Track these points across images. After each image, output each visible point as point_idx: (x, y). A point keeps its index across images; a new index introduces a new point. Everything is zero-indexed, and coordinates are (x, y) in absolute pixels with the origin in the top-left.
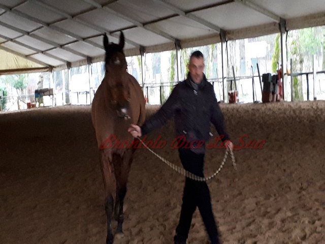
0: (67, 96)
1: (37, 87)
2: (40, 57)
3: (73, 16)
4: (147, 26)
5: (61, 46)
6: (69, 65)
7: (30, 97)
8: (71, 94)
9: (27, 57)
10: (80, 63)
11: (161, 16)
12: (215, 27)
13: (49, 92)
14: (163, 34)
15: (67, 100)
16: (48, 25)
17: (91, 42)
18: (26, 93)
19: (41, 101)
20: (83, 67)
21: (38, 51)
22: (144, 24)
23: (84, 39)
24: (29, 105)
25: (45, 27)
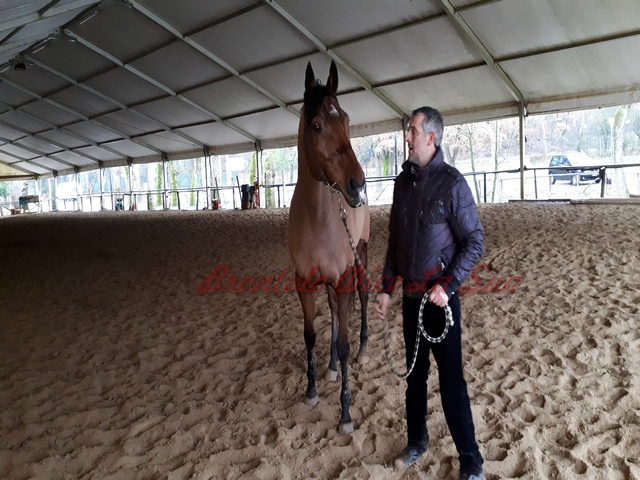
0: (54, 202)
1: (21, 194)
2: (24, 165)
3: (59, 127)
4: (134, 139)
5: (47, 155)
6: (55, 173)
7: (14, 203)
8: (57, 200)
9: (10, 164)
10: (67, 172)
11: (148, 131)
12: (199, 143)
13: (35, 199)
14: (150, 147)
15: (54, 207)
16: (33, 134)
17: (78, 152)
18: (9, 199)
19: (26, 208)
20: (70, 176)
21: (22, 160)
22: (132, 137)
23: (71, 149)
24: (13, 212)
25: (30, 136)
